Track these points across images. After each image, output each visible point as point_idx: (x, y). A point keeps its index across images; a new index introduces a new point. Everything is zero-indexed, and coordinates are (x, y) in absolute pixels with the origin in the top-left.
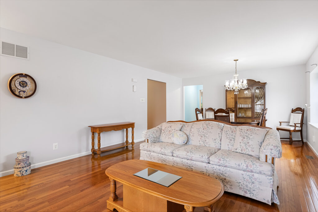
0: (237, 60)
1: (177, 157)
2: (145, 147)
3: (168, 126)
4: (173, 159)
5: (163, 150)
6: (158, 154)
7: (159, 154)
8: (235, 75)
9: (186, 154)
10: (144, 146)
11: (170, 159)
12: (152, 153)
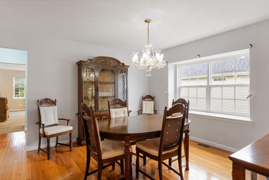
8: (146, 46)
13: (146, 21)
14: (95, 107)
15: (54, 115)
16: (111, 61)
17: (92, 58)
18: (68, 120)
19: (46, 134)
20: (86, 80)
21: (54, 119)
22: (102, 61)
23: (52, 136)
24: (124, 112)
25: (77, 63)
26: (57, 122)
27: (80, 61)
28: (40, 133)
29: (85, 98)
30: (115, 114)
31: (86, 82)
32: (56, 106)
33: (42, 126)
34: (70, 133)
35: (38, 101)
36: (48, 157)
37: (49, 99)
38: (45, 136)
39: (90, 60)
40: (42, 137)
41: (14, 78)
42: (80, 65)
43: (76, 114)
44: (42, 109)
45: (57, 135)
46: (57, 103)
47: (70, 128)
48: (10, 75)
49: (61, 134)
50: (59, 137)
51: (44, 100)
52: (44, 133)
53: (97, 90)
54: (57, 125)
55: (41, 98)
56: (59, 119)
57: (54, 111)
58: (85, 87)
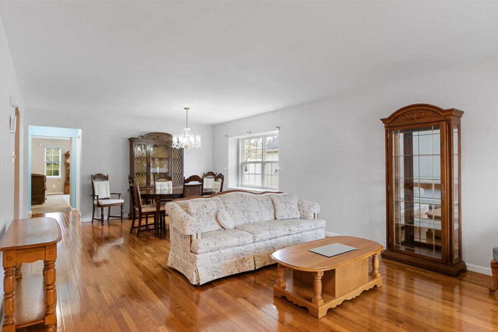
0: (189, 109)
1: (261, 240)
2: (210, 246)
3: (200, 207)
4: (255, 245)
5: (241, 239)
6: (232, 249)
7: (234, 248)
8: (185, 129)
9: (270, 233)
10: (208, 245)
11: (251, 247)
12: (223, 251)
13: (185, 109)
14: (147, 183)
15: (106, 189)
16: (164, 137)
17: (143, 135)
18: (120, 194)
19: (100, 204)
20: (138, 156)
21: (107, 193)
22: (154, 136)
23: (106, 206)
24: (169, 186)
25: (129, 139)
26: (109, 196)
27: (132, 138)
28: (94, 204)
29: (136, 174)
30: (160, 186)
31: (138, 158)
32: (108, 182)
33: (96, 198)
34: (122, 205)
35: (92, 176)
36: (102, 223)
37: (102, 175)
38: (99, 205)
39: (142, 137)
40: (96, 208)
41: (45, 149)
42: (132, 141)
43: (128, 190)
44: (96, 183)
45: (109, 206)
46: (109, 178)
47: (122, 201)
48: (40, 145)
49: (113, 205)
50: (111, 207)
51: (97, 175)
52: (98, 203)
53: (148, 166)
54: (108, 199)
55: (94, 173)
56: (111, 194)
57: (106, 186)
58: (137, 163)
